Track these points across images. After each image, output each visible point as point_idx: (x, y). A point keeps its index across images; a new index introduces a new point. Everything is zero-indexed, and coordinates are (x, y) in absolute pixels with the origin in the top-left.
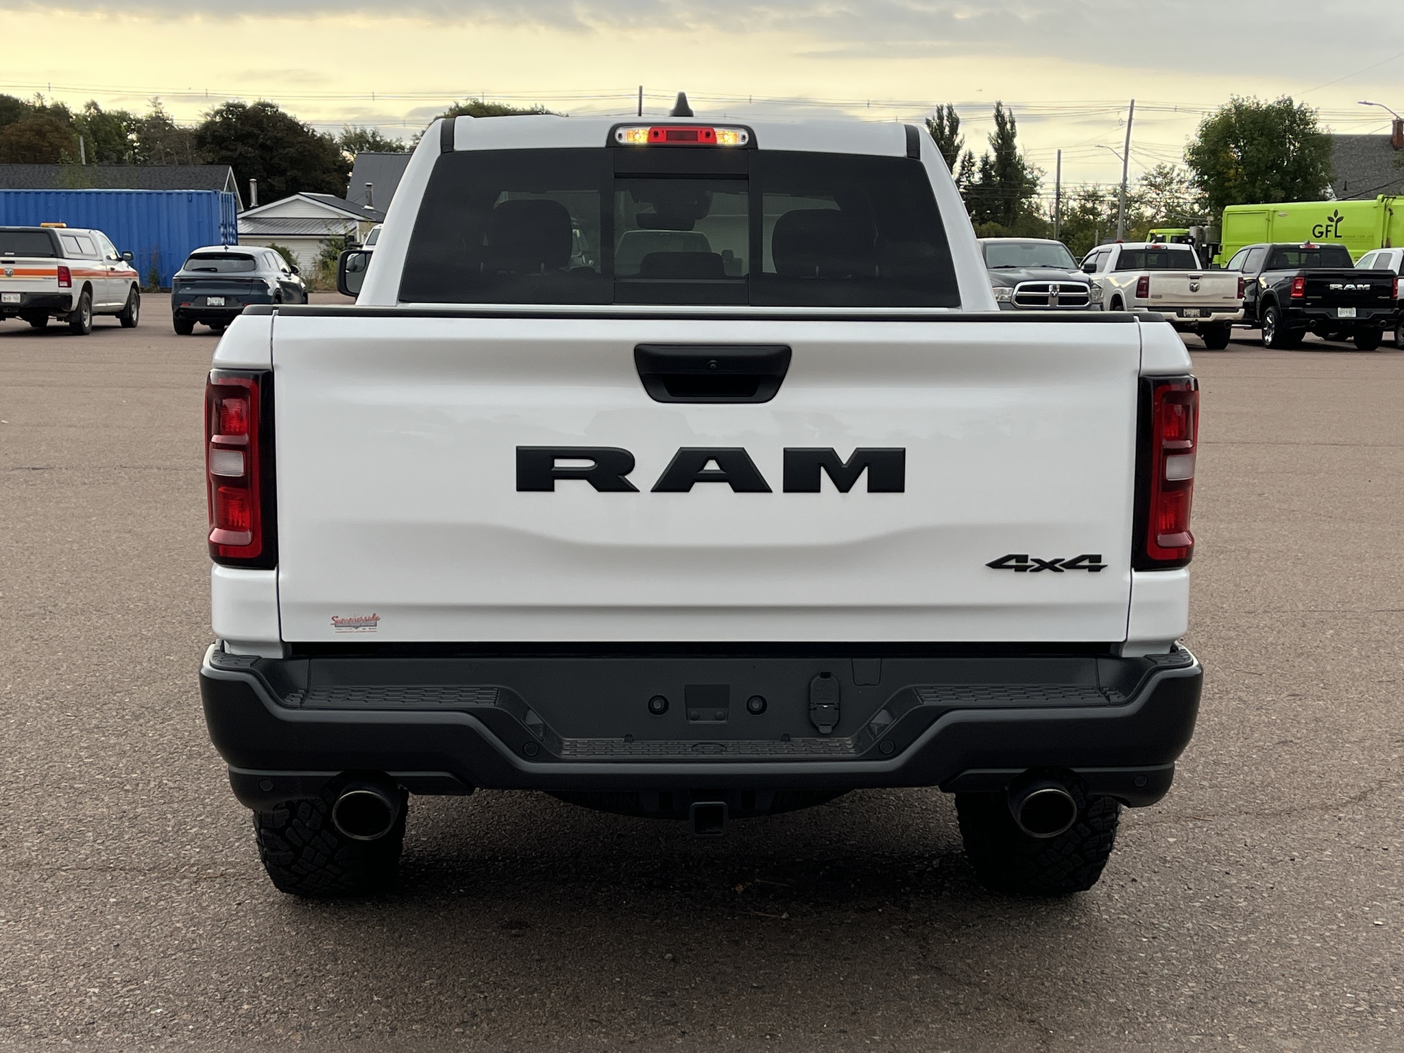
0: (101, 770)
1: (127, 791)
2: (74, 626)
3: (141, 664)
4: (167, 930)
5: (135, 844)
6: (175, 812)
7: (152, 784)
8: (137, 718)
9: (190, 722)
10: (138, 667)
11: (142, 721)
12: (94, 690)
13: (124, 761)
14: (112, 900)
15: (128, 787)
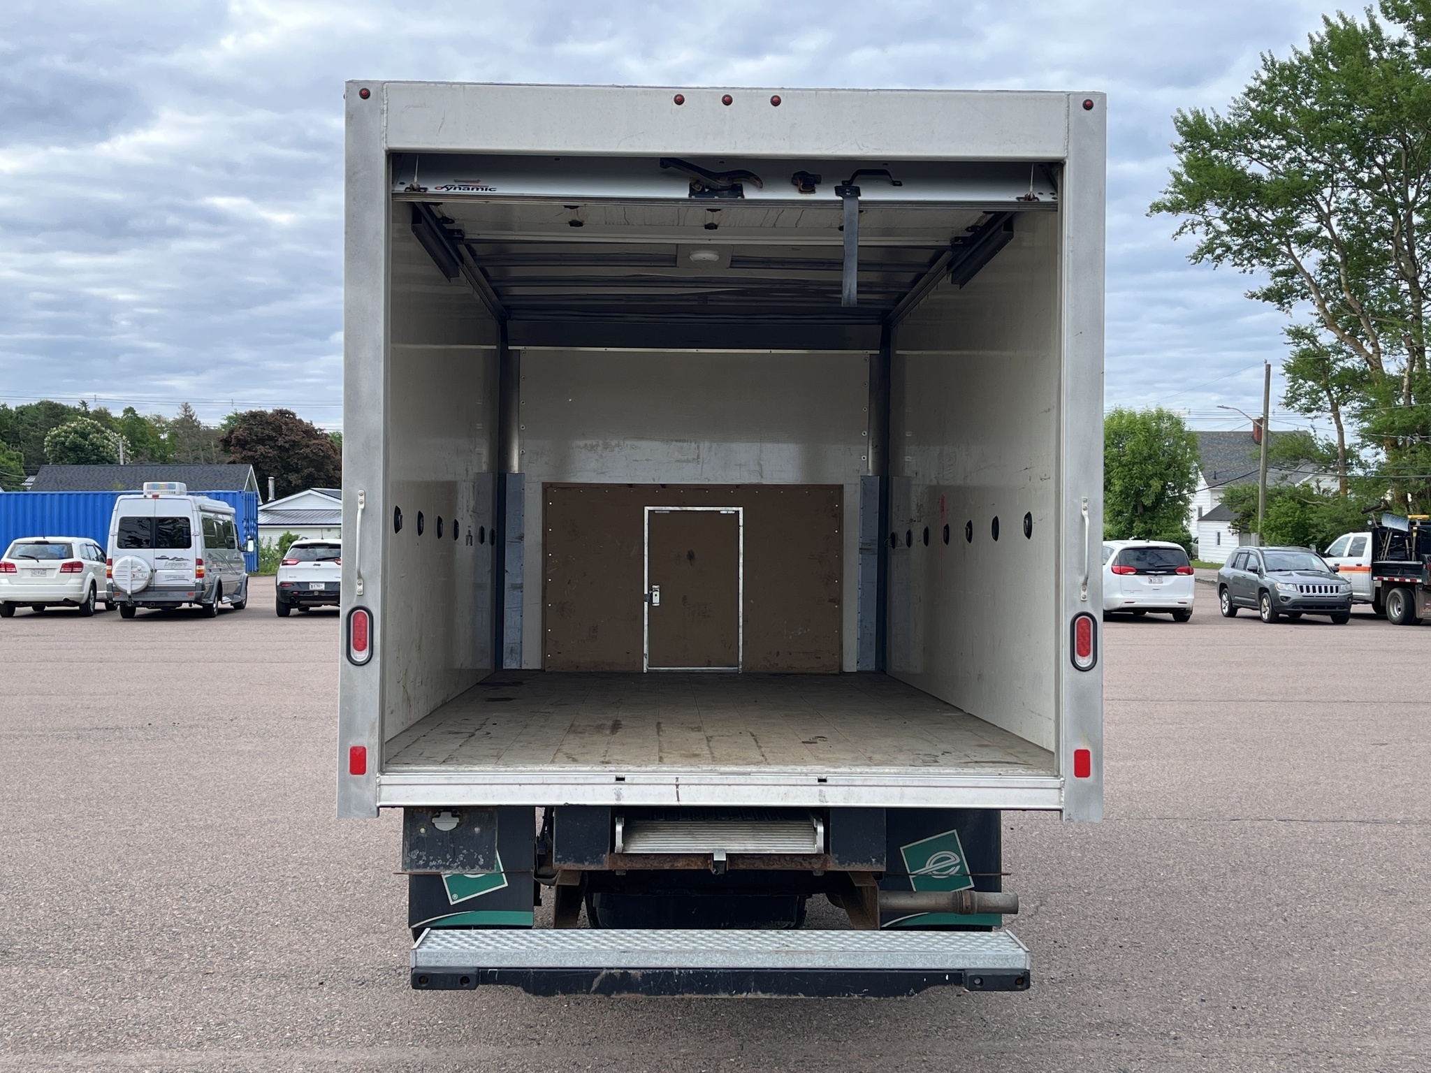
0: (189, 921)
1: (207, 933)
2: (157, 837)
3: (206, 860)
4: (239, 1001)
5: (214, 960)
6: (238, 943)
7: (222, 929)
8: (208, 892)
9: (244, 894)
10: (205, 862)
11: (211, 893)
12: (177, 876)
13: (203, 916)
14: (204, 987)
15: (206, 930)
